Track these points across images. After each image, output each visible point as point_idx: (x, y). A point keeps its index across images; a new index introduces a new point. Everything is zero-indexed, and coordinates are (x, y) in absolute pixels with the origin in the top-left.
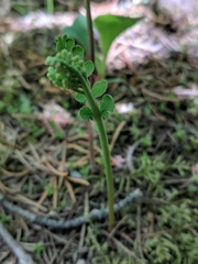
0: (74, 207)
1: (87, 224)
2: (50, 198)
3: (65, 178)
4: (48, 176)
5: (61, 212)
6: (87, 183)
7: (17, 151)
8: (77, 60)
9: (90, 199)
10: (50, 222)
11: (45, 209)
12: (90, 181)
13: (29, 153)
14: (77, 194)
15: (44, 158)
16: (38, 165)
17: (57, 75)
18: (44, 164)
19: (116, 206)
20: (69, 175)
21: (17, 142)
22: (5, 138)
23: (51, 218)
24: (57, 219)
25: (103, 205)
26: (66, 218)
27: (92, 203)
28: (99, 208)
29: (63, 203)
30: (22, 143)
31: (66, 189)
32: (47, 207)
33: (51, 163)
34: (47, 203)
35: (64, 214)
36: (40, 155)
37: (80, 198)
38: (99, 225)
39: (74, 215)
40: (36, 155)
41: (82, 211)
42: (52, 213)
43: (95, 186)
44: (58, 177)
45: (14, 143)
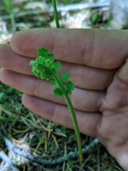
0: (58, 151)
1: (67, 161)
2: (43, 145)
3: (52, 133)
4: (41, 132)
5: (50, 154)
6: (66, 136)
7: (22, 117)
8: (49, 62)
9: (68, 145)
10: (43, 161)
11: (40, 153)
12: (67, 134)
13: (29, 118)
14: (60, 143)
15: (38, 121)
16: (35, 125)
17: (38, 71)
18: (39, 124)
19: (83, 150)
20: (54, 131)
21: (22, 112)
22: (14, 109)
23: (44, 158)
24: (48, 159)
25: (76, 149)
26: (53, 158)
27: (69, 148)
28: (73, 151)
29: (51, 148)
30: (25, 112)
31: (52, 140)
32: (41, 151)
33: (43, 124)
34: (41, 149)
35: (52, 155)
36: (36, 119)
37: (62, 145)
38: (74, 162)
39: (58, 156)
40: (34, 119)
41: (63, 153)
42: (44, 155)
43: (70, 137)
44: (47, 132)
45: (20, 112)
